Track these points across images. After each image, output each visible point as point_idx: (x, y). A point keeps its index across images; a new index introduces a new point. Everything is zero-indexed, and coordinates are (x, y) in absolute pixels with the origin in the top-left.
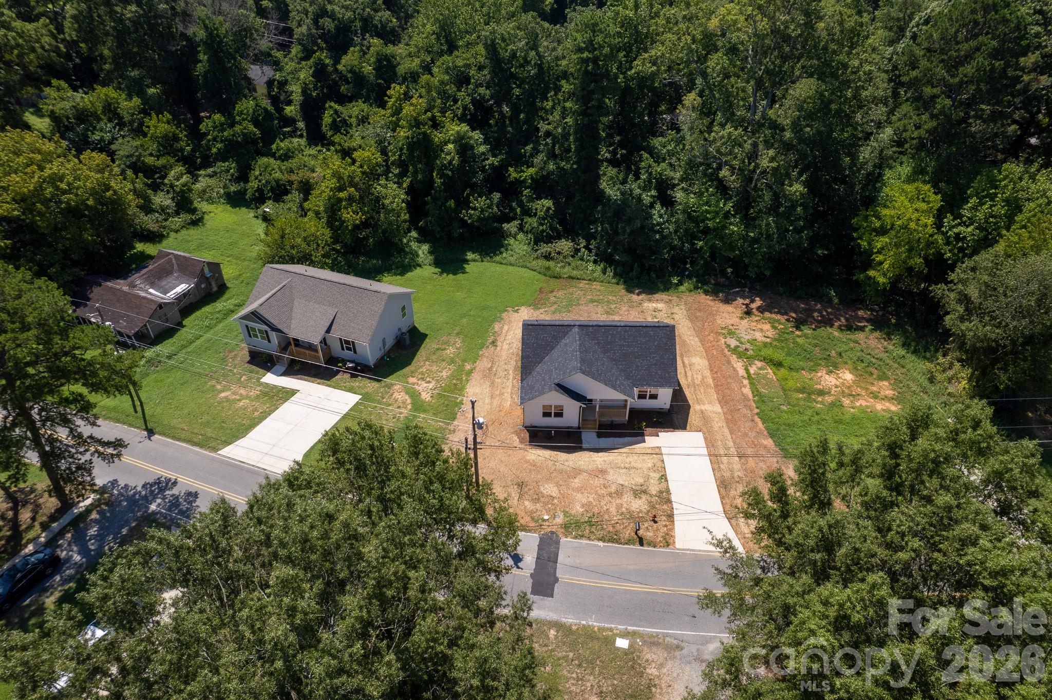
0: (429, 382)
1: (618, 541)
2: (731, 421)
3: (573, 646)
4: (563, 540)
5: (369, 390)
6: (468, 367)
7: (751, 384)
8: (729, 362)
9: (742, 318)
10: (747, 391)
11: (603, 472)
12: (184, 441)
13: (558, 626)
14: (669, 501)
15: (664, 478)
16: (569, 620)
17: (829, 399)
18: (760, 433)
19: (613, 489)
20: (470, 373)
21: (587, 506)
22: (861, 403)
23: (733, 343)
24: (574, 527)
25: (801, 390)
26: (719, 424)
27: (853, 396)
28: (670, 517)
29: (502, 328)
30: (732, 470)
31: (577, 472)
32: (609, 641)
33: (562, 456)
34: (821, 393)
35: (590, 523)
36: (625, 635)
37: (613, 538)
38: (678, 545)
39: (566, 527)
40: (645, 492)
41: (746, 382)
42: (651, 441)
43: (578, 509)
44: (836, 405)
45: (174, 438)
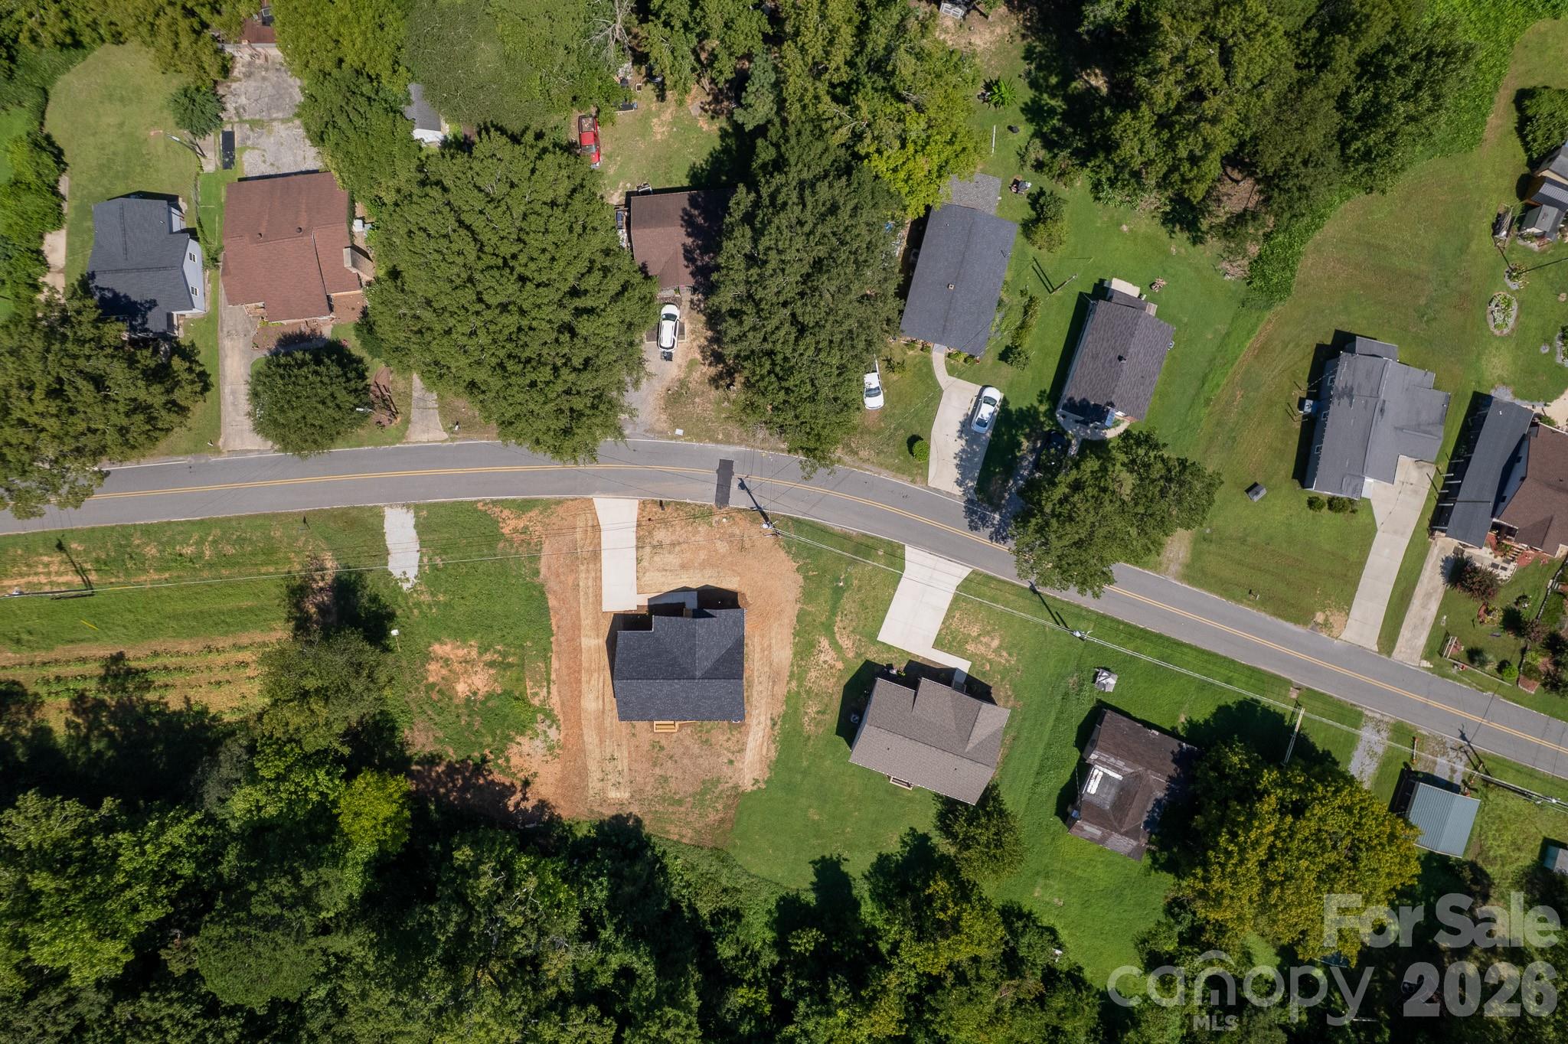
0: (825, 662)
1: (677, 503)
2: (576, 627)
3: (708, 430)
4: (713, 503)
5: (873, 649)
6: (794, 684)
7: (549, 674)
8: (563, 704)
9: (535, 775)
10: (555, 664)
11: (683, 567)
12: (1004, 582)
13: (717, 442)
14: (638, 539)
15: (639, 561)
16: (711, 445)
17: (488, 657)
18: (557, 613)
19: (677, 549)
20: (792, 676)
21: (696, 532)
22: (461, 652)
23: (553, 733)
24: (706, 514)
25: (510, 666)
26: (587, 622)
27: (466, 662)
28: (639, 525)
29: (768, 750)
30: (588, 571)
31: (703, 566)
32: (687, 433)
33: (713, 582)
34: (491, 664)
35: (695, 517)
36: (679, 437)
37: (679, 505)
38: (637, 502)
39: (711, 514)
40: (654, 547)
41: (553, 677)
42: (643, 601)
43: (703, 529)
44: (484, 649)
45: (1014, 585)
